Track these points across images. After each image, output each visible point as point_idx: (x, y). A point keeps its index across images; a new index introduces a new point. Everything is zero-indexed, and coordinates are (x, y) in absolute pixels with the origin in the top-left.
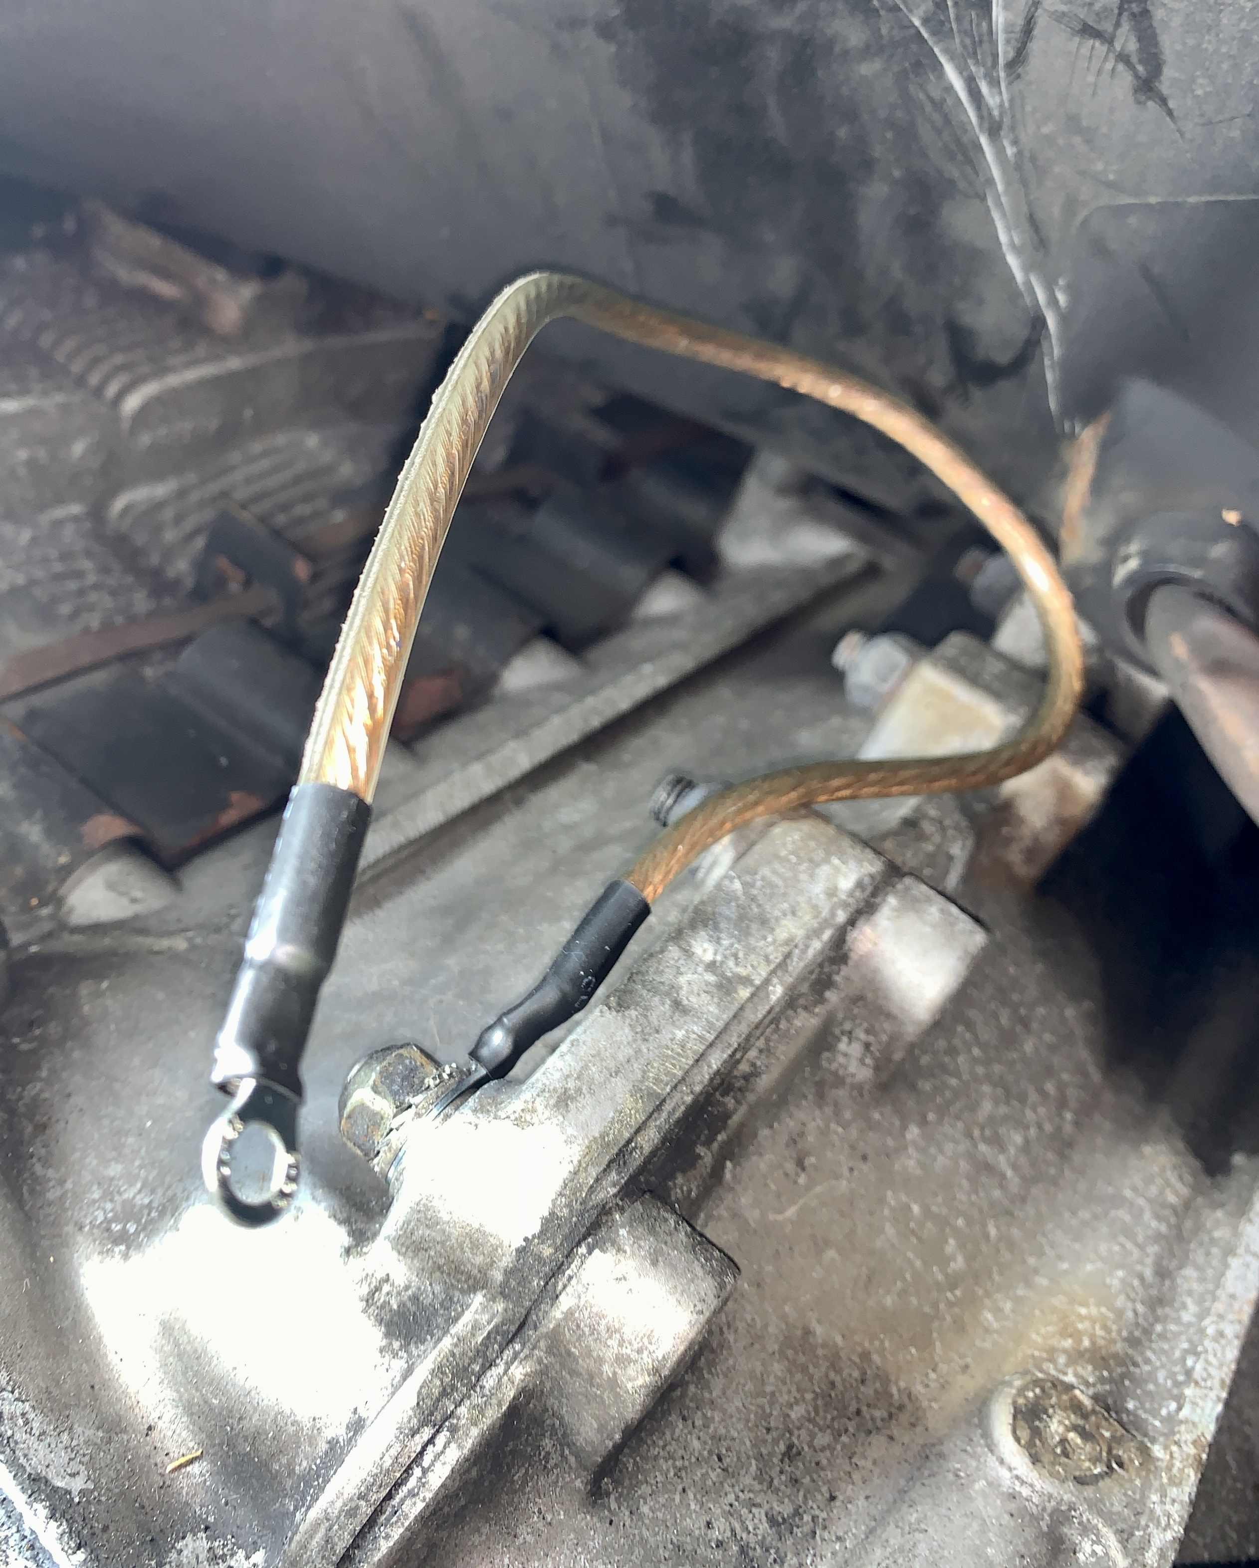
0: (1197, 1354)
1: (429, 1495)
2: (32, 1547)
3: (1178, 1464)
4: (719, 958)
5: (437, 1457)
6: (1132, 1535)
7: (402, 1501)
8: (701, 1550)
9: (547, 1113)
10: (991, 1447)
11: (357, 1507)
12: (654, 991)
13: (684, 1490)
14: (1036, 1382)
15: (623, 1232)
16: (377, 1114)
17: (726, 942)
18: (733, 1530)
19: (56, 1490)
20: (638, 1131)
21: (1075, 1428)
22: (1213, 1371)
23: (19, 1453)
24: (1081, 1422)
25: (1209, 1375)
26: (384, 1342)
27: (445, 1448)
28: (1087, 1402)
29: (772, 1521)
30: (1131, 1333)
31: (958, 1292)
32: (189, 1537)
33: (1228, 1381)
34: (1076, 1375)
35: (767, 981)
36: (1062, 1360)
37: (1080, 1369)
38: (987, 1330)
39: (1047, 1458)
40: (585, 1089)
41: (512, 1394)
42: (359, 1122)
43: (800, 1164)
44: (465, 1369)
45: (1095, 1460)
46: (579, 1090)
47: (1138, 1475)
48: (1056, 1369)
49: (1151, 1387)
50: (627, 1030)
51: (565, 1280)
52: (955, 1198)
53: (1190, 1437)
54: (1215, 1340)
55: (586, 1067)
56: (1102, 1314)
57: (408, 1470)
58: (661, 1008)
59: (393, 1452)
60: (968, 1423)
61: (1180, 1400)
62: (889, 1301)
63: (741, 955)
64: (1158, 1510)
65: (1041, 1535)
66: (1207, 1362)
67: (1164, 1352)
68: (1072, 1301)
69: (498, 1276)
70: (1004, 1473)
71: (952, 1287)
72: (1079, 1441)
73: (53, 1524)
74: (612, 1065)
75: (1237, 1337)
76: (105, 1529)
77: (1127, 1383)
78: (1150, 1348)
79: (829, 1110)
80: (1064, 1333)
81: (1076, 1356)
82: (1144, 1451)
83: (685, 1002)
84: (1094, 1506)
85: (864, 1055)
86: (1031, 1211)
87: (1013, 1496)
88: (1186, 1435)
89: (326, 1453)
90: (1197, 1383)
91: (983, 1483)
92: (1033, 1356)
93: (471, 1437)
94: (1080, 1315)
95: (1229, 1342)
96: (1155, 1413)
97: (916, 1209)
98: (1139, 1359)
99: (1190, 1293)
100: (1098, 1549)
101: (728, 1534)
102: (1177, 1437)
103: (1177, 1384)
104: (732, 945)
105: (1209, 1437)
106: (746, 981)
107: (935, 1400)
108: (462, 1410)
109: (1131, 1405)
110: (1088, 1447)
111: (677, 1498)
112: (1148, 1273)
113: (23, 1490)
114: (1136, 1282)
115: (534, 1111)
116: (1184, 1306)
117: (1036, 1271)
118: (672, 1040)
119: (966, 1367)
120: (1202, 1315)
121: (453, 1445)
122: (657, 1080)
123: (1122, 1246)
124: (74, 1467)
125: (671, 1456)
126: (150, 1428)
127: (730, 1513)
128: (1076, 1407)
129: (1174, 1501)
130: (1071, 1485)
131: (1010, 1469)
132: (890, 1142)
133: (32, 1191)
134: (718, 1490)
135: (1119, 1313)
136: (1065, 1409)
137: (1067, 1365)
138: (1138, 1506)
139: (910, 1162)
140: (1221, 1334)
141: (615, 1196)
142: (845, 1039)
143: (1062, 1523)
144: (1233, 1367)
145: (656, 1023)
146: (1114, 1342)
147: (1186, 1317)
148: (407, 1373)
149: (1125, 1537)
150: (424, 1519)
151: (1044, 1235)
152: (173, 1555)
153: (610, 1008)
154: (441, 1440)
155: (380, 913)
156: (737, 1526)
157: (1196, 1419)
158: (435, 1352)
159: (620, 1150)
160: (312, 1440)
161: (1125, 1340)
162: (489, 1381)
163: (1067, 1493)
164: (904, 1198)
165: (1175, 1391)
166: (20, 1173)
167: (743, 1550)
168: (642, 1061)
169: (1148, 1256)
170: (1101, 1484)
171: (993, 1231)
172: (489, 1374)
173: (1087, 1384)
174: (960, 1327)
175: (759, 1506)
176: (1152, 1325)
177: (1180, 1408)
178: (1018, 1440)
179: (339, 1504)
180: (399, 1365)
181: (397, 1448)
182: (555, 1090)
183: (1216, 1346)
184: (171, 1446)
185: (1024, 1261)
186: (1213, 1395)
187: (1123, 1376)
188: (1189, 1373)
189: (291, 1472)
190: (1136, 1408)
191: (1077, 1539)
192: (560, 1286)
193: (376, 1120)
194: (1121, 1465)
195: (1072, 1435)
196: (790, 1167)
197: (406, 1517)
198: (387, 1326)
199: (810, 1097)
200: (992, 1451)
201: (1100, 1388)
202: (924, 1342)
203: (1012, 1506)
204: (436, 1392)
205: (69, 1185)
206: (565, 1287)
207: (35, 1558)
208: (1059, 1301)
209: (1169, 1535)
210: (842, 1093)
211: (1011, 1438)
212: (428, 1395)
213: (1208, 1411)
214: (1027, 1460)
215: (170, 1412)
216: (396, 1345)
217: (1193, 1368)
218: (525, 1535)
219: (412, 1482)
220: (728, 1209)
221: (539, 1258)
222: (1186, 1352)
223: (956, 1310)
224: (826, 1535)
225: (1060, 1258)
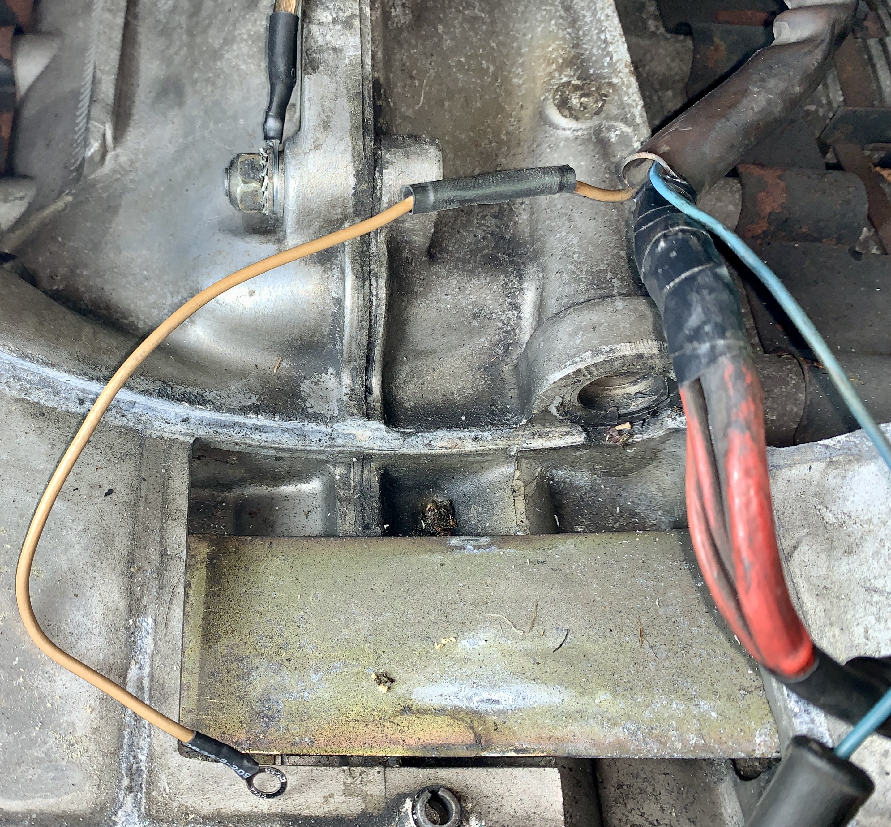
0: (603, 31)
1: (384, 302)
2: (257, 429)
3: (625, 79)
4: (334, 16)
5: (377, 287)
6: (626, 118)
7: (376, 311)
8: (479, 246)
9: (324, 136)
10: (556, 127)
11: (362, 325)
12: (321, 52)
13: (458, 232)
14: (557, 90)
15: (387, 156)
16: (252, 192)
17: (331, 6)
18: (484, 231)
19: (249, 406)
20: (363, 113)
21: (581, 96)
22: (614, 34)
23: (228, 406)
24: (582, 92)
25: (614, 36)
26: (323, 268)
27: (377, 283)
28: (578, 83)
29: (494, 216)
30: (573, 43)
31: (499, 80)
32: (302, 384)
33: (622, 33)
34: (566, 76)
35: (361, 9)
36: (556, 74)
37: (565, 73)
38: (519, 86)
39: (580, 115)
40: (330, 114)
41: (385, 246)
42: (247, 200)
43: (412, 78)
44: (362, 252)
45: (596, 102)
46: (327, 117)
47: (615, 95)
48: (557, 80)
49: (594, 58)
50: (325, 77)
51: (379, 191)
52: (473, 43)
53: (623, 65)
54: (607, 20)
55: (323, 105)
56: (558, 44)
57: (371, 301)
58: (329, 56)
59: (361, 299)
60: (540, 126)
61: (609, 54)
62: (479, 105)
63: (342, 7)
64: (629, 101)
65: (595, 144)
66: (610, 31)
67: (589, 41)
68: (543, 49)
69: (351, 210)
70: (568, 133)
71: (496, 80)
72: (586, 100)
73: (260, 416)
74: (332, 96)
75: (614, 12)
76: (276, 404)
77: (585, 64)
78: (583, 44)
79: (405, 46)
80: (550, 64)
81: (560, 69)
82: (610, 84)
83: (337, 46)
84: (607, 118)
85: (404, 11)
86: (500, 24)
87: (576, 138)
88: (621, 66)
89: (333, 320)
90: (611, 43)
91: (562, 143)
92: (544, 82)
93: (384, 273)
94: (551, 52)
95: (613, 17)
96: (603, 67)
97: (463, 59)
98: (582, 51)
99: (582, 8)
100: (618, 132)
101: (484, 233)
102: (618, 70)
103: (603, 50)
104: (335, 5)
105: (629, 60)
106: (353, 16)
107: (519, 128)
108: (373, 266)
109: (591, 71)
110: (591, 99)
111: (458, 236)
112: (562, 13)
113: (241, 415)
114: (561, 21)
115: (318, 139)
116: (584, 16)
117: (520, 48)
118: (346, 66)
119: (522, 106)
120: (594, 13)
121: (380, 280)
122: (354, 87)
123: (545, 10)
124: (248, 396)
125: (445, 224)
126: (256, 366)
127: (479, 226)
128: (577, 88)
129: (633, 94)
130: (595, 117)
131: (569, 129)
132: (436, 40)
133: (134, 330)
134: (469, 222)
135: (564, 38)
136: (573, 92)
137: (560, 75)
138: (622, 106)
139: (448, 43)
140: (607, 16)
141: (374, 145)
142: (393, 10)
143: (599, 134)
144: (620, 25)
145: (334, 64)
146: (569, 52)
147: (588, 20)
148: (343, 271)
149: (625, 120)
150: (387, 311)
151: (512, 31)
152: (303, 393)
153: (311, 74)
154: (373, 281)
155: (136, 117)
156: (484, 228)
157: (620, 57)
158: (346, 255)
159: (363, 127)
160: (324, 320)
161: (573, 47)
162: (373, 249)
163: (595, 121)
164: (455, 59)
165: (605, 53)
166: (122, 327)
167: (492, 234)
168: (342, 85)
169: (557, 6)
170: (604, 108)
171: (494, 45)
172: (371, 247)
173: (572, 76)
174: (509, 93)
175: (487, 215)
176: (578, 34)
177: (611, 58)
178: (566, 117)
179: (354, 330)
180: (336, 271)
181: (362, 296)
182: (319, 124)
183: (609, 22)
184: (268, 365)
185: (513, 47)
186: (620, 43)
187: (582, 62)
188: (605, 41)
189: (324, 336)
190: (594, 71)
191: (607, 135)
192: (379, 195)
193: (254, 194)
194: (606, 96)
195: (582, 99)
196: (409, 82)
197: (382, 314)
198: (319, 262)
199: (396, 47)
200: (558, 129)
201: (577, 74)
202: (501, 109)
203: (579, 141)
204: (359, 268)
205: (142, 317)
206: (381, 193)
207: (260, 431)
208: (538, 52)
209: (639, 108)
210: (405, 34)
211: (563, 118)
212: (357, 271)
213: (622, 51)
214: (574, 121)
215: (258, 355)
216: (328, 266)
217: (606, 38)
218: (418, 289)
219: (374, 303)
220: (400, 118)
221: (364, 191)
222: (598, 33)
223: (503, 88)
224: (516, 206)
225: (524, 35)
